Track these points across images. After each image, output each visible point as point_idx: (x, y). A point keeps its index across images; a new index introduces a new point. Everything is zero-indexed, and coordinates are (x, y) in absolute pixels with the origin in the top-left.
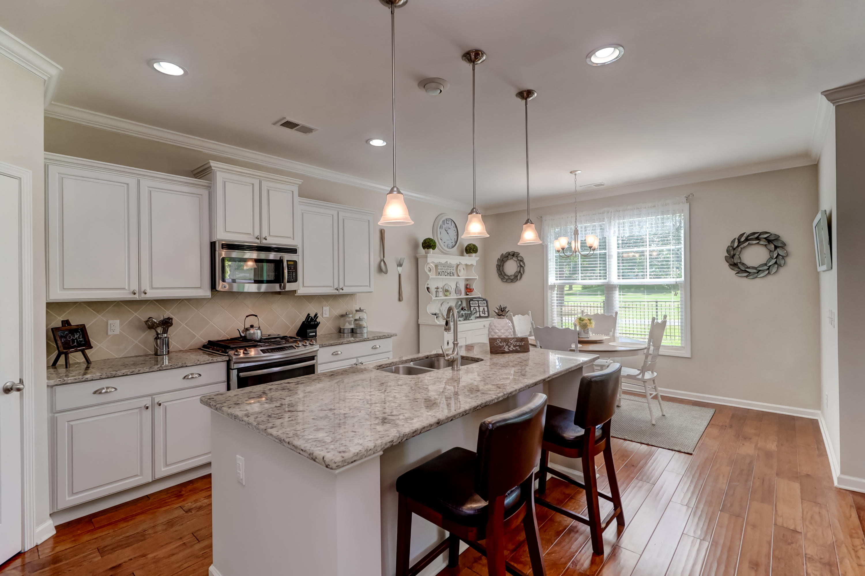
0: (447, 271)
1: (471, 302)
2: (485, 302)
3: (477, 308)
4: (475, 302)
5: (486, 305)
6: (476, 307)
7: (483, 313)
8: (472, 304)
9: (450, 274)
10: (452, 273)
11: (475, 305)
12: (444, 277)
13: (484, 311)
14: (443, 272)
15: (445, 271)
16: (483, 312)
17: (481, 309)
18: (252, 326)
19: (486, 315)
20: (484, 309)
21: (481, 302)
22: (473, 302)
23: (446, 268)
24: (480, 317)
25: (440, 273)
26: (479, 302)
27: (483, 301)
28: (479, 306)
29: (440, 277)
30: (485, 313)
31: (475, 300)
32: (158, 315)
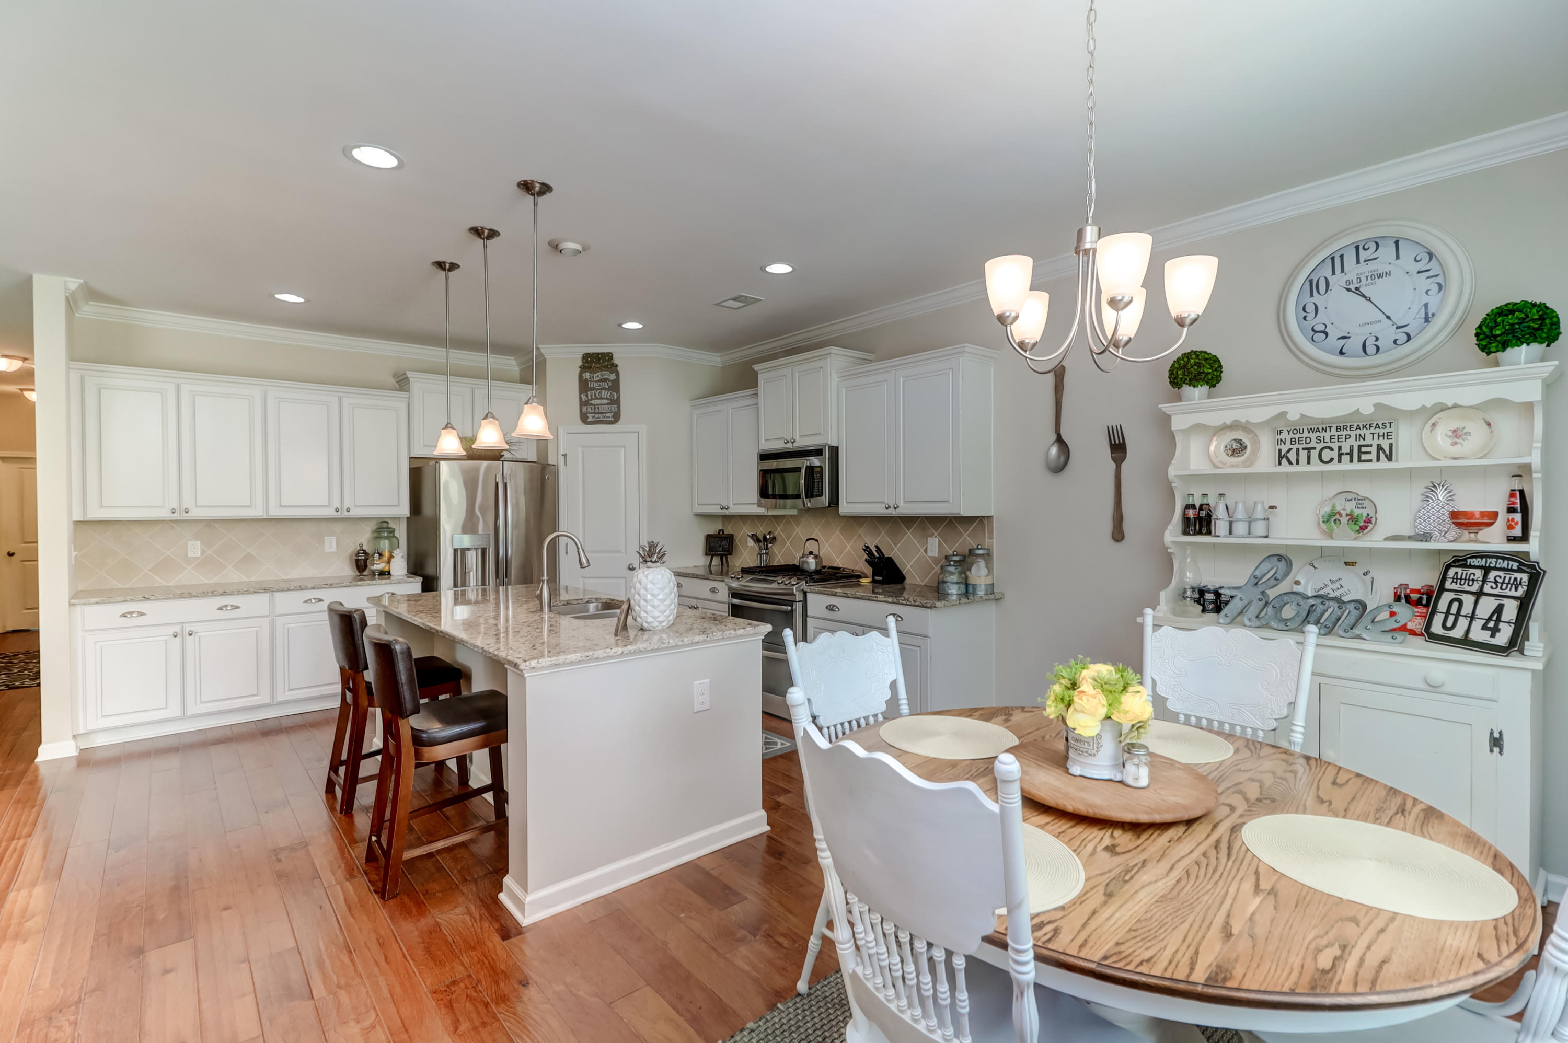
0: (1335, 446)
1: (1451, 572)
2: (1525, 577)
3: (1468, 600)
4: (1472, 571)
5: (1521, 592)
6: (1464, 597)
7: (1484, 627)
8: (1455, 579)
9: (1358, 454)
10: (1374, 450)
11: (1466, 588)
12: (1316, 466)
13: (1498, 620)
14: (1309, 449)
15: (1319, 447)
16: (1491, 624)
17: (1487, 606)
18: (811, 553)
19: (1503, 637)
20: (1499, 610)
21: (1501, 573)
22: (1459, 570)
23: (1327, 435)
24: (1466, 642)
25: (1292, 456)
26: (1492, 575)
27: (1519, 570)
28: (1479, 594)
29: (1285, 468)
30: (1495, 631)
31: (1475, 562)
32: (760, 531)
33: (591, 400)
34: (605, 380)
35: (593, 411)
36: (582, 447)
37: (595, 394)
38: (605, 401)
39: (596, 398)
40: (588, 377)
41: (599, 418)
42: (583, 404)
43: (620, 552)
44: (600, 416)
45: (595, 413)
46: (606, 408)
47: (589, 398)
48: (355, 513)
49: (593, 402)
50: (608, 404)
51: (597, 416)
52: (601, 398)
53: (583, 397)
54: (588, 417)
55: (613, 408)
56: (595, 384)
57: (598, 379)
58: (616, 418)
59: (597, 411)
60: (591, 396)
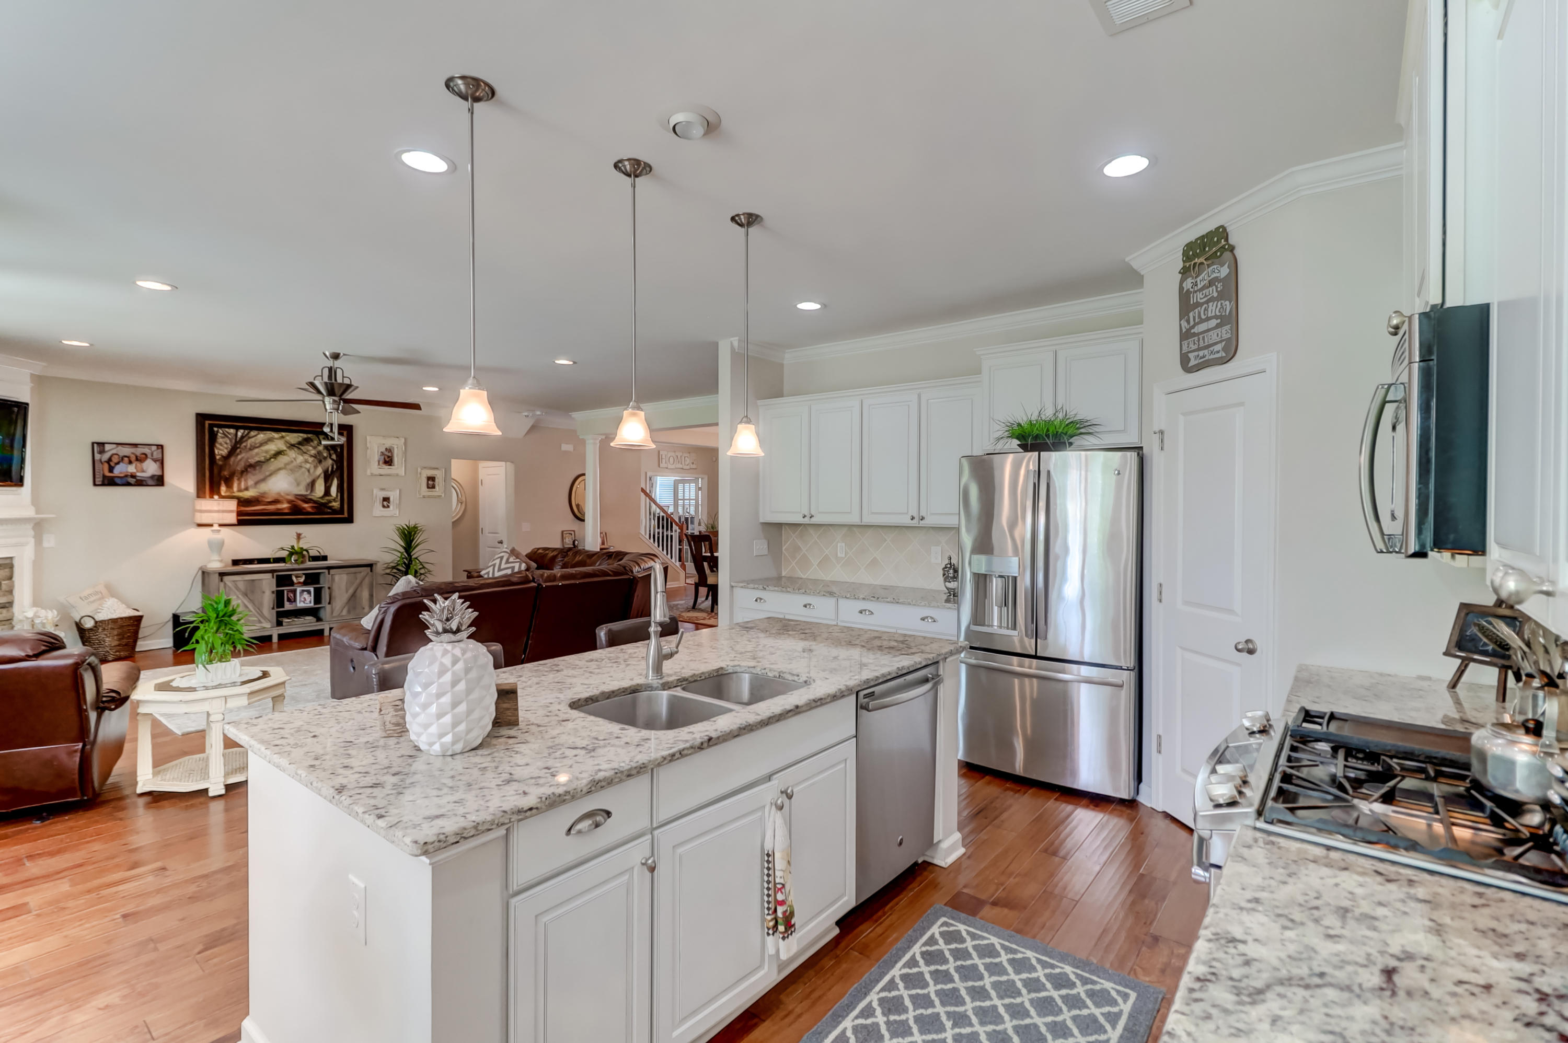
33: (1193, 327)
34: (1211, 283)
35: (1196, 347)
36: (1184, 414)
37: (1199, 313)
38: (1213, 323)
39: (1202, 321)
40: (1189, 286)
41: (1204, 357)
42: (1185, 336)
43: (1231, 612)
44: (1206, 352)
45: (1199, 349)
46: (1213, 336)
47: (1192, 323)
48: (928, 522)
49: (1195, 330)
50: (1218, 326)
51: (1201, 353)
52: (1208, 319)
53: (1184, 324)
54: (1189, 360)
55: (1225, 333)
56: (1200, 295)
57: (1203, 284)
58: (1231, 351)
59: (1202, 345)
60: (1194, 318)
